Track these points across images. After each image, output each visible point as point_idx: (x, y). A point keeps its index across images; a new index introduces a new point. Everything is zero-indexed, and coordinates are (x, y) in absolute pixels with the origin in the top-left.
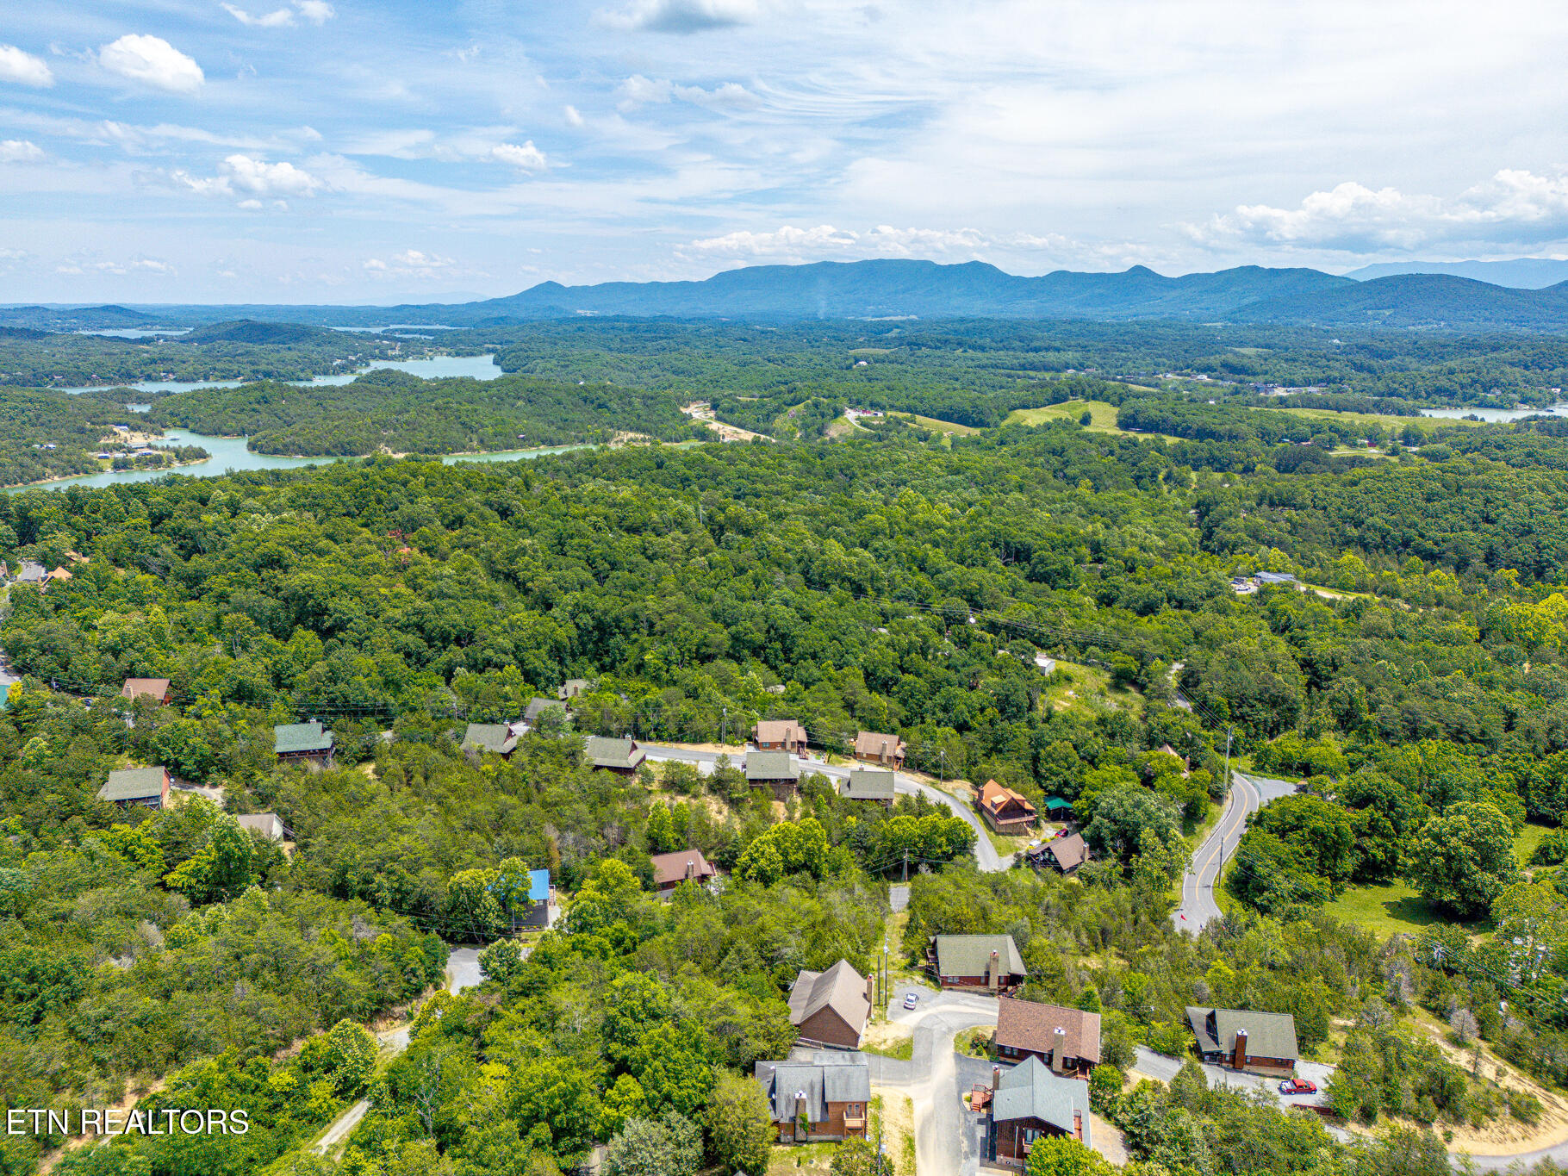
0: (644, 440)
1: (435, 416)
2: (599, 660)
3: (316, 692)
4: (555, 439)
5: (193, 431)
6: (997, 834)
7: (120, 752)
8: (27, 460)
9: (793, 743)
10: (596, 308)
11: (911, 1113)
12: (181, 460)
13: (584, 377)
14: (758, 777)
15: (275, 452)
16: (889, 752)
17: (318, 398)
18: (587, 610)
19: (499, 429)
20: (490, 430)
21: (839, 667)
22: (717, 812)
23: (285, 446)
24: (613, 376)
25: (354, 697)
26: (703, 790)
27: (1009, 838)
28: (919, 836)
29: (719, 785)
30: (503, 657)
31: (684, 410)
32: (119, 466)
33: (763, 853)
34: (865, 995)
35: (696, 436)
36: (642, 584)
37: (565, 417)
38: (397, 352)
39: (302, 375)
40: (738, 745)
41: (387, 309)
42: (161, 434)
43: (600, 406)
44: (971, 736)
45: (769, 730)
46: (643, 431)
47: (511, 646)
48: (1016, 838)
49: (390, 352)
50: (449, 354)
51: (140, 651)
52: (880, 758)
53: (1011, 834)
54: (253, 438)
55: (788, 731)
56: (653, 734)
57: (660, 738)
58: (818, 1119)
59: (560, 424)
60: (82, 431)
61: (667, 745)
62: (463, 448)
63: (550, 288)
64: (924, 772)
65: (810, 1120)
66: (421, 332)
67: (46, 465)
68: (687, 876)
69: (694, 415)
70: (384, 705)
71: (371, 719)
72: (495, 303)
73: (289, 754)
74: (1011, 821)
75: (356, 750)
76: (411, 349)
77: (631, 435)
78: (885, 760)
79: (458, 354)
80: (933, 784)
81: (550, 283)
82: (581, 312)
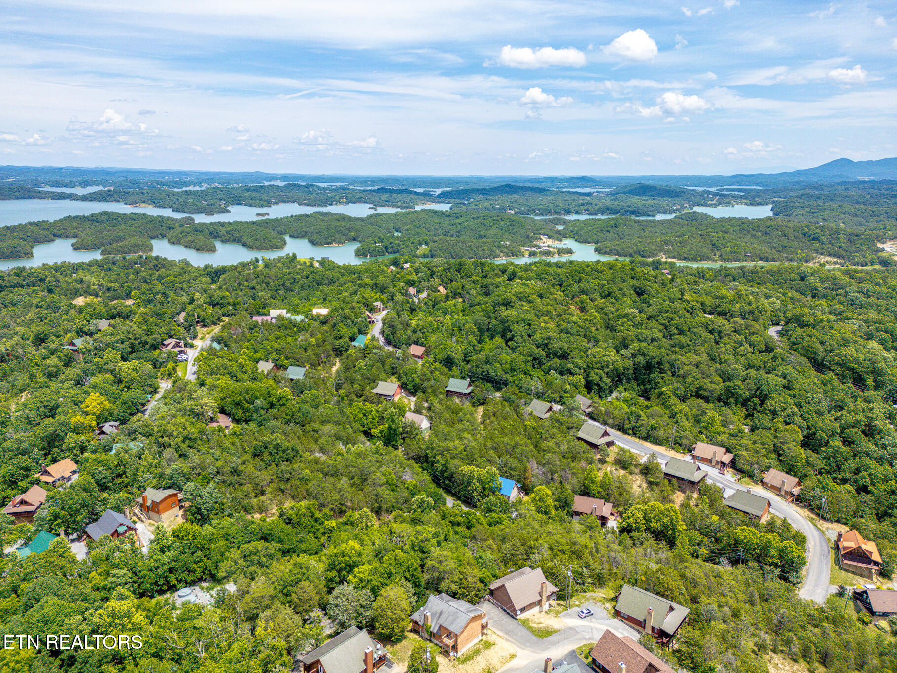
0: (836, 263)
1: (699, 238)
2: (644, 385)
3: (477, 367)
4: (770, 257)
5: (576, 240)
6: (841, 568)
7: (393, 374)
8: (494, 249)
9: (717, 462)
10: (873, 175)
11: (508, 662)
12: (559, 254)
13: (824, 220)
14: (670, 473)
15: (605, 253)
16: (786, 487)
17: (644, 226)
18: (643, 354)
19: (734, 249)
20: (729, 249)
21: (787, 424)
22: (637, 484)
23: (611, 250)
24: (846, 220)
25: (492, 373)
26: (637, 471)
27: (850, 575)
28: (757, 544)
29: (646, 471)
30: (577, 370)
31: (880, 245)
32: (532, 254)
33: (634, 515)
34: (540, 593)
35: (880, 263)
36: (688, 345)
37: (785, 244)
38: (714, 202)
39: (651, 214)
40: (680, 453)
41: (727, 177)
42: (561, 240)
43: (814, 239)
44: (867, 497)
45: (703, 449)
46: (839, 257)
47: (584, 365)
48: (856, 577)
49: (710, 202)
50: (746, 204)
51: (423, 333)
52: (779, 489)
53: (854, 573)
54: (597, 245)
55: (715, 453)
56: (630, 432)
57: (635, 435)
58: (435, 631)
59: (780, 249)
60: (528, 237)
61: (637, 440)
62: (708, 259)
63: (844, 162)
64: (811, 510)
65: (431, 629)
66: (739, 190)
67: (501, 252)
68: (592, 513)
69: (886, 249)
70: (506, 380)
71: (490, 385)
72: (800, 172)
73: (451, 392)
74: (855, 564)
75: (479, 398)
76: (724, 199)
77: (828, 259)
78: (783, 493)
79: (751, 204)
80: (812, 520)
81: (843, 159)
82: (860, 178)
